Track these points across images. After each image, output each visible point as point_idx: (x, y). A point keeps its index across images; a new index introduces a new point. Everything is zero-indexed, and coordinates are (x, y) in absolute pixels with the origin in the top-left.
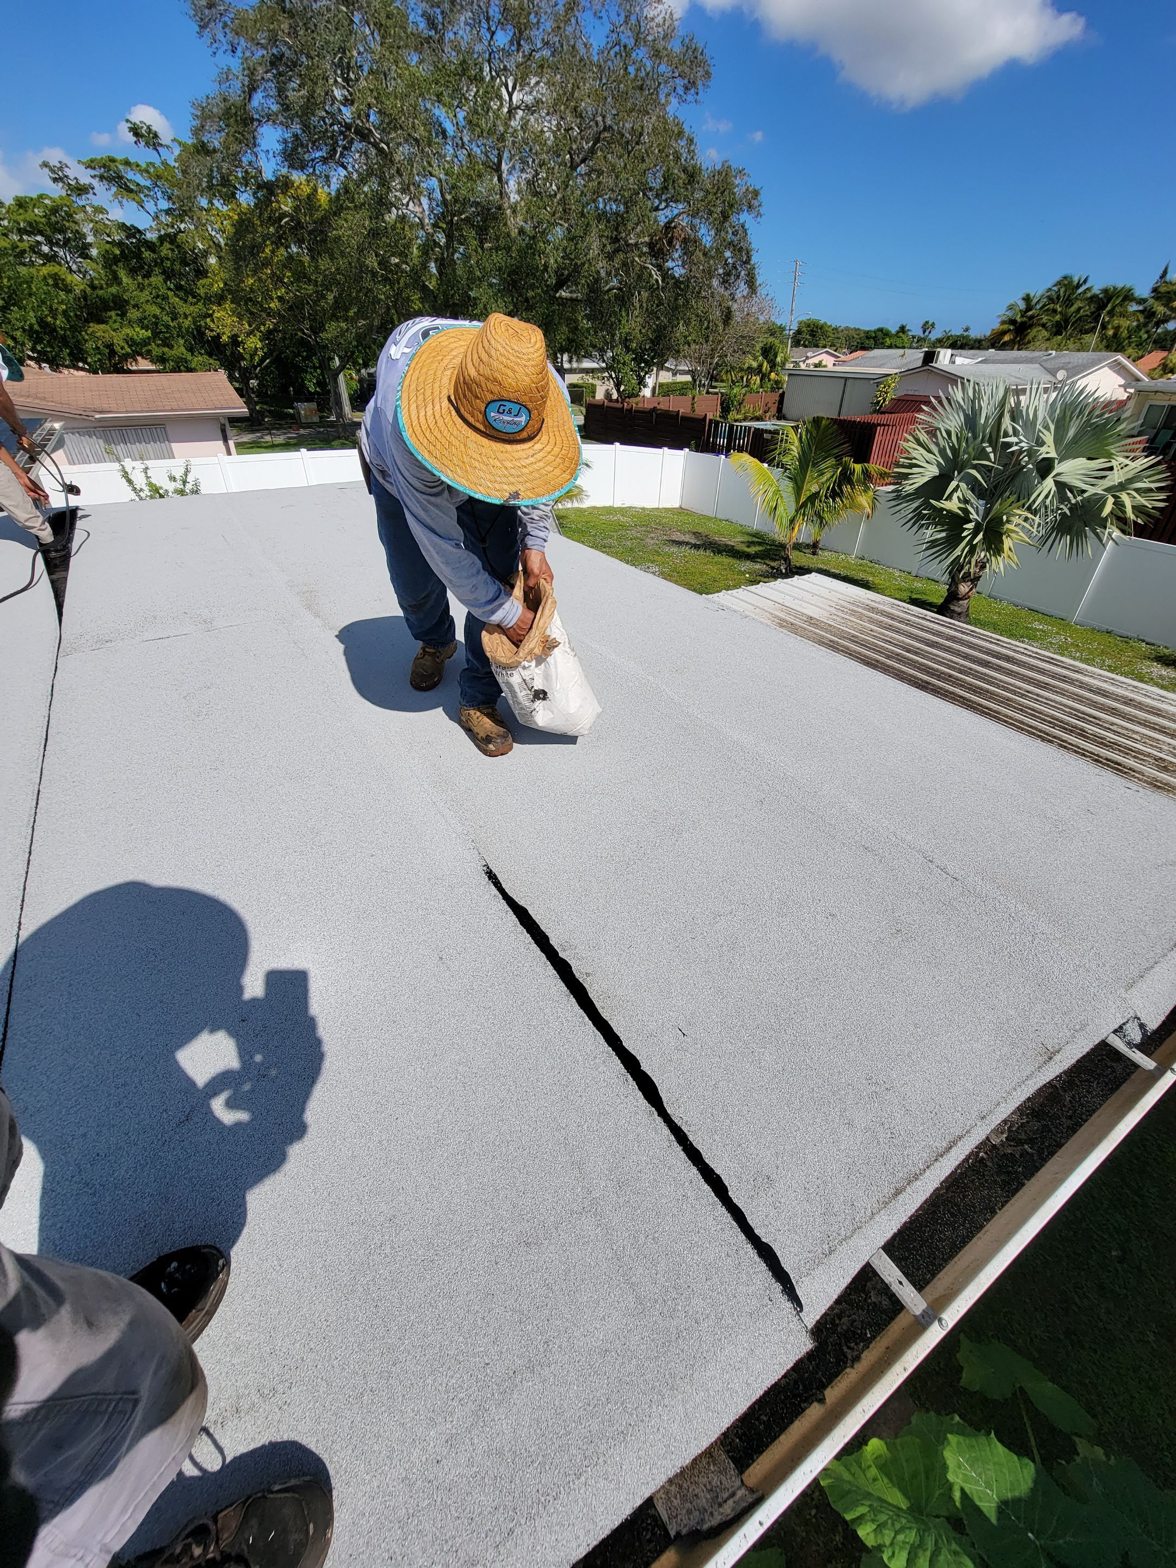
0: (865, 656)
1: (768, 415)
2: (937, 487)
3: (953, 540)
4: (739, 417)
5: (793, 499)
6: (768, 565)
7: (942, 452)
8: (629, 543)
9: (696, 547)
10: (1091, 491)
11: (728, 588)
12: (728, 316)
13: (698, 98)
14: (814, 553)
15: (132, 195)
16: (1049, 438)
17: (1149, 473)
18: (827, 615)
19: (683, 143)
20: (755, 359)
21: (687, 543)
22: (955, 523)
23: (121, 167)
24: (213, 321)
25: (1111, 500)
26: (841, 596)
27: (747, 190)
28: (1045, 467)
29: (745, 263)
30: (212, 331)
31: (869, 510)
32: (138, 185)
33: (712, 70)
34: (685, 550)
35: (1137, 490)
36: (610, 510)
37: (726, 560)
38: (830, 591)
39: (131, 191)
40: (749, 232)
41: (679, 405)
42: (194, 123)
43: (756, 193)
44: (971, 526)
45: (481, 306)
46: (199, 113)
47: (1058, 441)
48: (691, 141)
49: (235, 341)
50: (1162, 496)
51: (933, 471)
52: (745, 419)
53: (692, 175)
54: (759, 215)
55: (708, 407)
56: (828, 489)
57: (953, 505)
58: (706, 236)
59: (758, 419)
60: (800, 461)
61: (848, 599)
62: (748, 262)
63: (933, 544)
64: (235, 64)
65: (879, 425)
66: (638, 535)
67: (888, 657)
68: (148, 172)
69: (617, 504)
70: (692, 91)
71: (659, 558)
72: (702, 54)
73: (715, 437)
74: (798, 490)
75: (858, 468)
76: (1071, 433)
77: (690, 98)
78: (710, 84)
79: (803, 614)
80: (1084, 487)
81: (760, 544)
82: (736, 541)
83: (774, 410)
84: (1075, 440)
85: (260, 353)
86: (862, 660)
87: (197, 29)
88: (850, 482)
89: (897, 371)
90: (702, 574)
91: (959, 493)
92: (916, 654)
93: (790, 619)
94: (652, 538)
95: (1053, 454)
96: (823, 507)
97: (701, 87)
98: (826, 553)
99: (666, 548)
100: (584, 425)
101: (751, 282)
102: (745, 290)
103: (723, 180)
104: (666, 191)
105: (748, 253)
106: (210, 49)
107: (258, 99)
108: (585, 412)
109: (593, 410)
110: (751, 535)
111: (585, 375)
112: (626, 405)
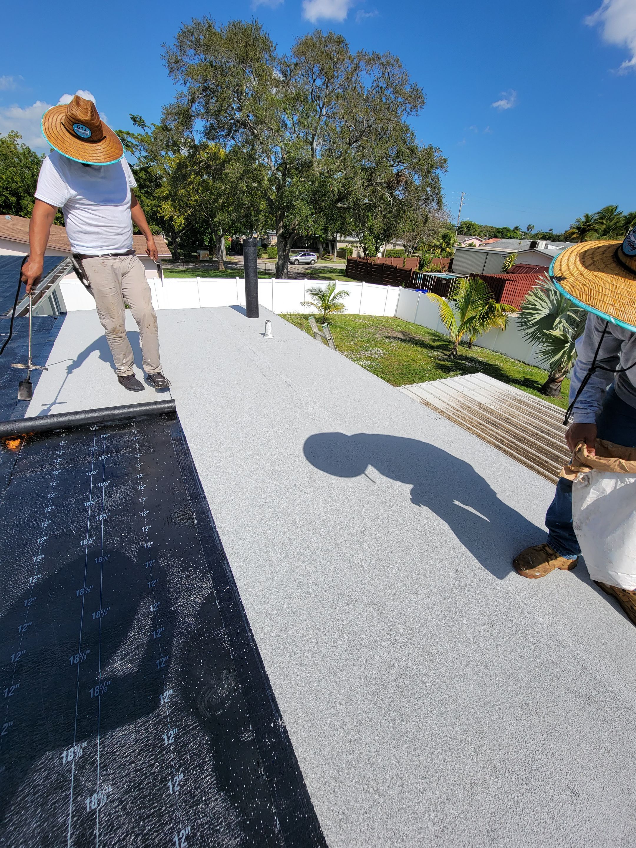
0: (516, 434)
1: (444, 269)
2: (547, 322)
3: (555, 352)
4: (429, 270)
5: (460, 319)
6: (443, 353)
7: (552, 302)
8: (367, 336)
9: (404, 340)
11: (430, 380)
12: (426, 220)
13: (418, 113)
14: (469, 348)
15: (129, 148)
18: (490, 402)
19: (409, 135)
20: (439, 241)
21: (399, 338)
22: (559, 343)
23: (125, 135)
24: (161, 209)
26: (497, 390)
27: (441, 158)
29: (437, 194)
30: (160, 214)
31: (503, 327)
32: (132, 144)
33: (425, 101)
34: (398, 343)
36: (357, 317)
37: (421, 349)
38: (491, 385)
39: (128, 146)
40: (440, 179)
41: (396, 263)
42: (163, 116)
43: (445, 161)
44: (568, 345)
45: (297, 209)
46: (165, 112)
48: (413, 134)
49: (171, 219)
51: (545, 312)
52: (431, 271)
53: (412, 151)
54: (446, 171)
55: (412, 265)
56: (481, 315)
57: (557, 333)
58: (417, 180)
59: (439, 271)
60: (465, 299)
61: (501, 392)
64: (185, 90)
65: (507, 280)
66: (372, 331)
67: (531, 436)
68: (137, 138)
69: (361, 313)
70: (414, 110)
71: (384, 346)
72: (421, 92)
73: (416, 280)
74: (463, 314)
75: (498, 306)
77: (413, 113)
78: (424, 107)
79: (475, 401)
81: (438, 340)
82: (426, 338)
83: (447, 267)
85: (183, 225)
86: (515, 436)
87: (169, 72)
88: (493, 311)
89: (516, 251)
90: (407, 356)
91: (561, 326)
92: (548, 434)
93: (468, 404)
94: (380, 334)
96: (477, 324)
97: (419, 108)
98: (476, 348)
99: (387, 340)
100: (346, 270)
101: (439, 203)
102: (436, 207)
103: (429, 153)
104: (398, 157)
105: (439, 189)
106: (174, 82)
107: (195, 106)
108: (346, 263)
109: (350, 262)
110: (434, 335)
111: (348, 244)
112: (369, 261)
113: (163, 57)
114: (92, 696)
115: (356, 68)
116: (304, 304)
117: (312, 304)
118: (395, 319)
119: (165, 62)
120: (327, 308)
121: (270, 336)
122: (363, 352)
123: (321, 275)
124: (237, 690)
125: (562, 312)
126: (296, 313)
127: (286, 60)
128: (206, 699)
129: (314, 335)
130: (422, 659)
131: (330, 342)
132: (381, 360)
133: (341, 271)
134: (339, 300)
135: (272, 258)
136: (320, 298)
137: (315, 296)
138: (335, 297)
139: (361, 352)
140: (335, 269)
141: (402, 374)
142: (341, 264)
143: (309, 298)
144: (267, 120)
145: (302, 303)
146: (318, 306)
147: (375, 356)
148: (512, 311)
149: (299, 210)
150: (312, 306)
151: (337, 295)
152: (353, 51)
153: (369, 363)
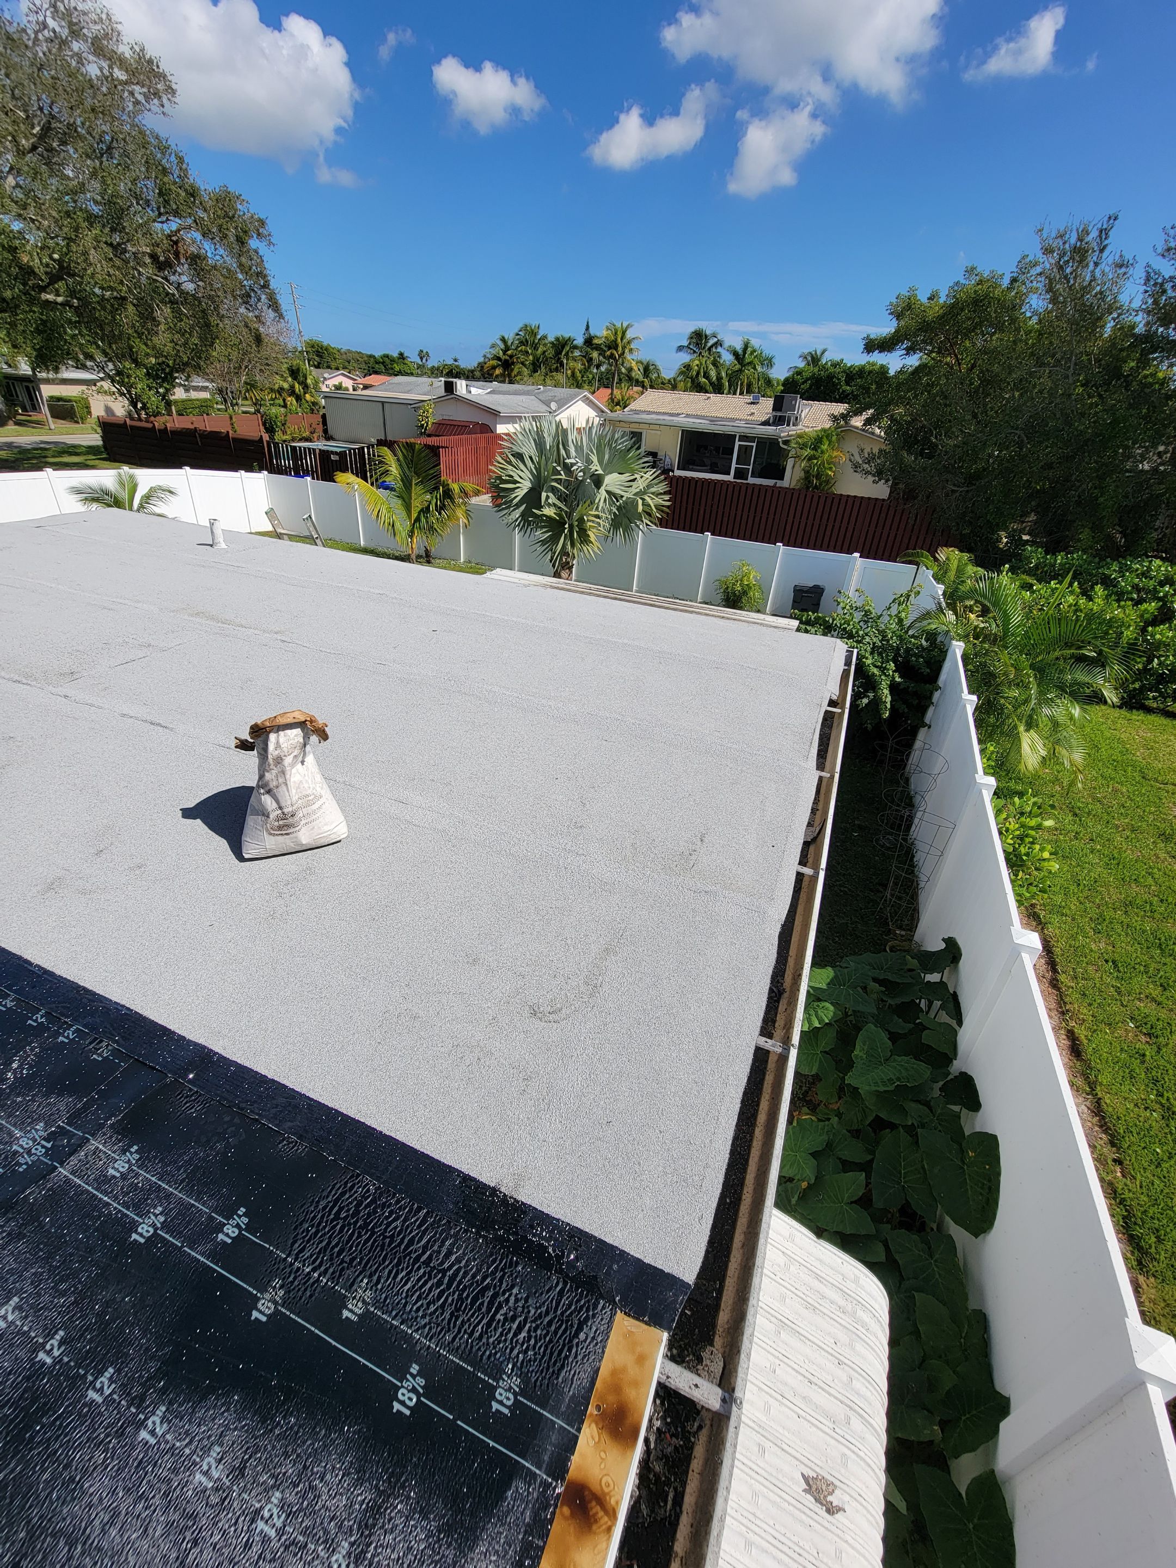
1: (315, 435)
2: (533, 498)
3: (554, 539)
10: (626, 495)
12: (258, 339)
13: (164, 110)
16: (594, 459)
17: (655, 481)
19: (173, 158)
20: (285, 380)
22: (556, 526)
25: (640, 502)
27: (252, 217)
28: (598, 481)
29: (264, 287)
31: (468, 520)
33: (174, 86)
35: (653, 493)
41: (218, 425)
43: (262, 223)
44: (567, 526)
47: (600, 461)
48: (181, 160)
50: (667, 497)
51: (525, 486)
52: (293, 440)
53: (193, 193)
54: (271, 243)
55: (250, 429)
57: (549, 512)
58: (215, 253)
59: (307, 440)
62: (266, 286)
63: (543, 542)
65: (439, 447)
70: (156, 102)
72: (158, 67)
73: (278, 458)
75: (456, 487)
76: (607, 457)
77: (155, 108)
80: (623, 493)
83: (320, 431)
84: (610, 461)
88: (449, 497)
89: (430, 397)
91: (550, 502)
95: (600, 472)
97: (165, 100)
98: (438, 561)
100: (105, 446)
101: (274, 305)
102: (271, 314)
103: (228, 203)
104: (167, 205)
105: (265, 276)
108: (99, 430)
109: (109, 428)
111: (84, 387)
112: (156, 424)
125: (545, 482)
133: (92, 450)
137: (94, 503)
138: (144, 502)
140: (74, 446)
142: (86, 436)
143: (81, 509)
148: (477, 493)
151: (148, 496)
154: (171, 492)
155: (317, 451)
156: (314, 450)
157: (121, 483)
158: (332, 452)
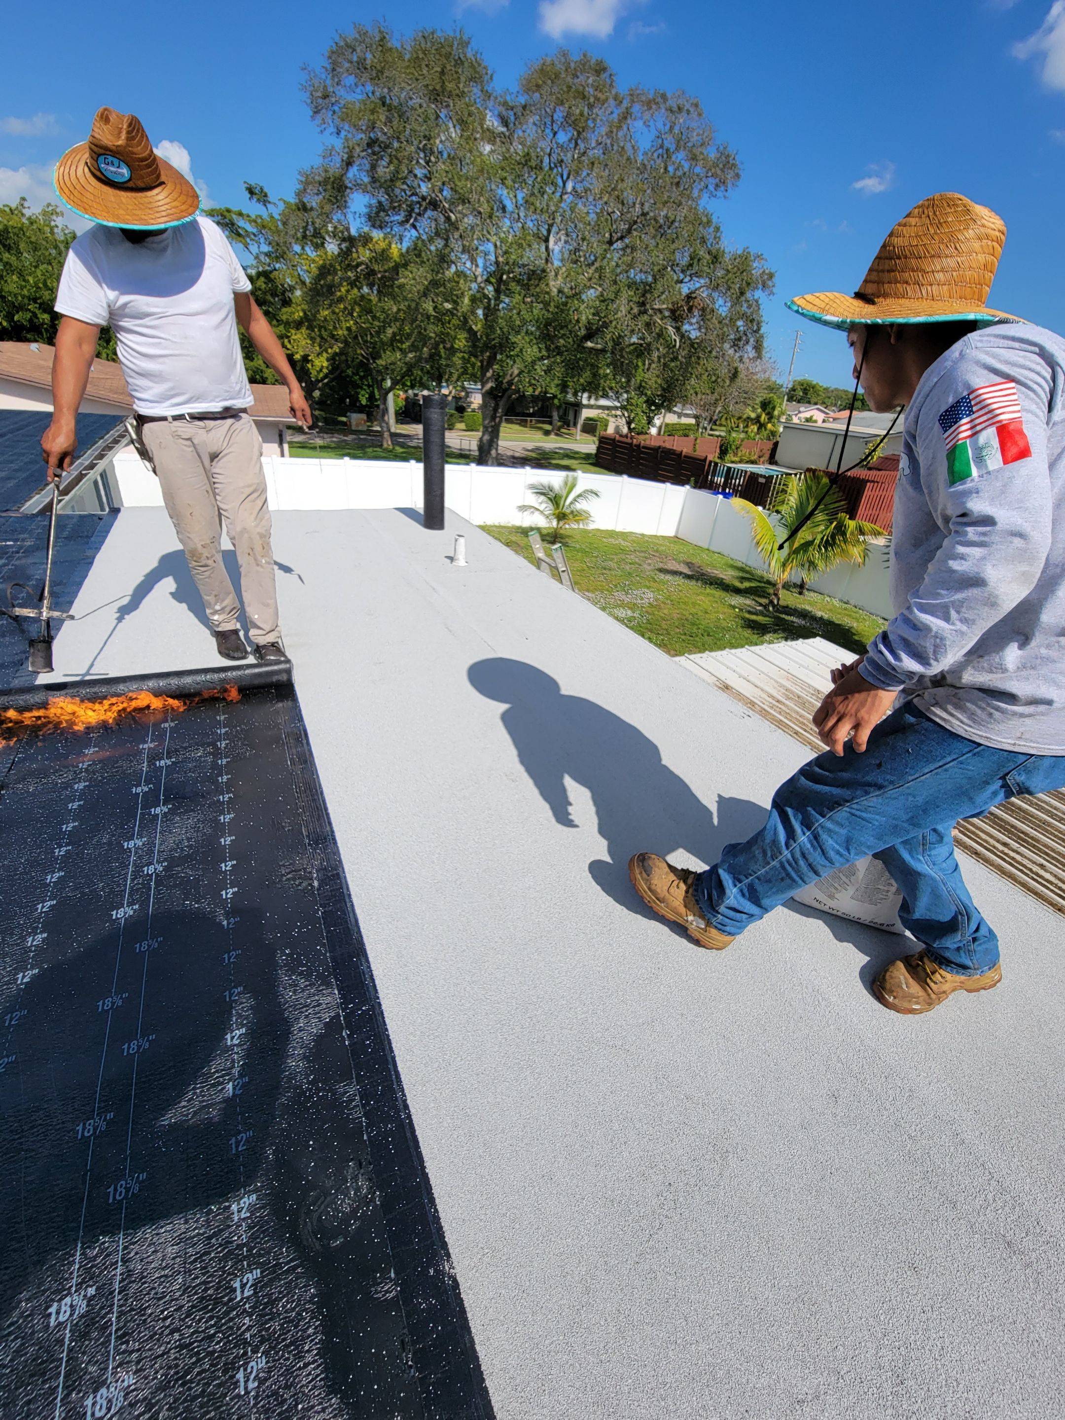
1: (762, 459)
4: (737, 459)
6: (756, 601)
8: (627, 567)
9: (689, 577)
11: (733, 646)
12: (735, 375)
13: (727, 194)
14: (801, 593)
15: (241, 239)
19: (711, 230)
20: (754, 410)
21: (681, 573)
23: (234, 216)
24: (290, 342)
27: (764, 272)
29: (755, 332)
31: (860, 560)
32: (246, 231)
33: (741, 173)
34: (680, 580)
36: (612, 534)
37: (719, 593)
39: (239, 235)
40: (761, 307)
41: (682, 445)
42: (298, 187)
43: (771, 276)
45: (518, 349)
46: (304, 179)
48: (717, 229)
49: (305, 359)
52: (741, 462)
53: (716, 258)
54: (772, 293)
55: (708, 450)
56: (822, 539)
58: (722, 306)
59: (753, 462)
60: (796, 511)
62: (757, 331)
64: (338, 144)
65: (868, 481)
66: (637, 560)
68: (255, 222)
69: (619, 529)
70: (722, 188)
71: (655, 585)
72: (734, 159)
73: (714, 475)
75: (851, 524)
77: (719, 194)
78: (738, 183)
79: (810, 686)
81: (749, 580)
82: (728, 575)
83: (767, 456)
85: (325, 371)
87: (311, 113)
88: (844, 534)
90: (694, 604)
93: (797, 690)
94: (649, 564)
96: (815, 554)
97: (730, 186)
98: (812, 594)
99: (662, 576)
100: (596, 455)
101: (758, 348)
102: (752, 354)
103: (743, 263)
104: (691, 268)
105: (758, 323)
106: (319, 129)
107: (353, 172)
108: (597, 442)
109: (604, 442)
110: (741, 569)
111: (600, 411)
112: (635, 441)
113: (304, 88)
114: (111, 1201)
115: (626, 116)
116: (523, 508)
117: (537, 509)
118: (676, 540)
119: (306, 96)
120: (561, 517)
121: (461, 562)
122: (620, 595)
123: (554, 462)
124: (373, 1200)
126: (510, 525)
127: (508, 98)
128: (315, 1216)
129: (538, 563)
130: (708, 1157)
131: (564, 576)
132: (649, 610)
133: (588, 456)
134: (581, 505)
135: (472, 430)
136: (550, 499)
137: (542, 498)
138: (575, 500)
139: (616, 594)
140: (577, 453)
141: (685, 634)
142: (589, 445)
143: (533, 500)
144: (474, 197)
145: (520, 507)
146: (546, 513)
147: (639, 601)
148: (876, 534)
149: (521, 350)
150: (537, 513)
151: (579, 496)
152: (622, 87)
153: (629, 613)
154: (596, 494)
155: (748, 474)
156: (746, 472)
157: (566, 483)
158: (761, 476)
